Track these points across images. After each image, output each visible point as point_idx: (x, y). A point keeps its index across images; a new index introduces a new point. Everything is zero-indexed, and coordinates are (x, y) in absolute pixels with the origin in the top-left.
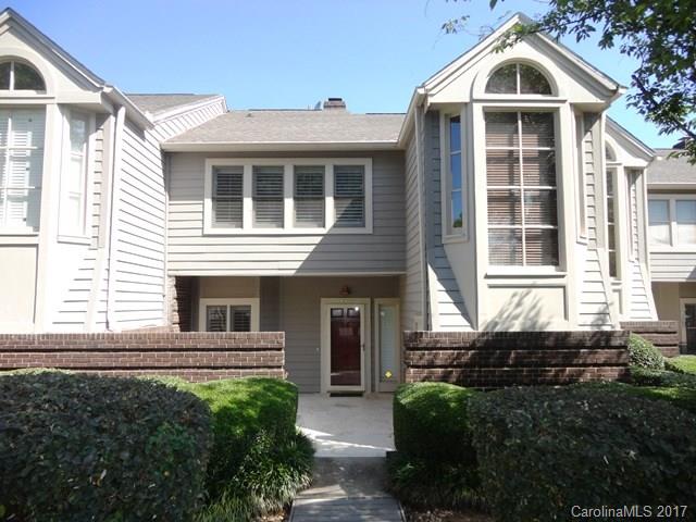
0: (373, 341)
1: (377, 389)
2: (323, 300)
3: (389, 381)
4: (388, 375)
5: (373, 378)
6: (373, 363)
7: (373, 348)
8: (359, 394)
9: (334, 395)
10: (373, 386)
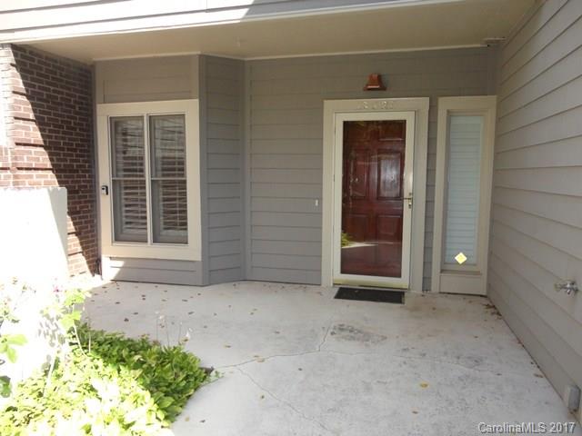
0: (430, 186)
1: (435, 287)
2: (327, 104)
3: (462, 271)
4: (461, 258)
5: (427, 264)
6: (428, 234)
7: (429, 202)
8: (395, 296)
9: (345, 293)
10: (426, 280)
